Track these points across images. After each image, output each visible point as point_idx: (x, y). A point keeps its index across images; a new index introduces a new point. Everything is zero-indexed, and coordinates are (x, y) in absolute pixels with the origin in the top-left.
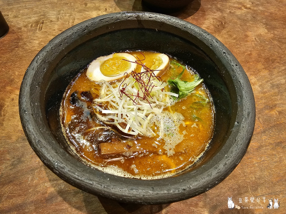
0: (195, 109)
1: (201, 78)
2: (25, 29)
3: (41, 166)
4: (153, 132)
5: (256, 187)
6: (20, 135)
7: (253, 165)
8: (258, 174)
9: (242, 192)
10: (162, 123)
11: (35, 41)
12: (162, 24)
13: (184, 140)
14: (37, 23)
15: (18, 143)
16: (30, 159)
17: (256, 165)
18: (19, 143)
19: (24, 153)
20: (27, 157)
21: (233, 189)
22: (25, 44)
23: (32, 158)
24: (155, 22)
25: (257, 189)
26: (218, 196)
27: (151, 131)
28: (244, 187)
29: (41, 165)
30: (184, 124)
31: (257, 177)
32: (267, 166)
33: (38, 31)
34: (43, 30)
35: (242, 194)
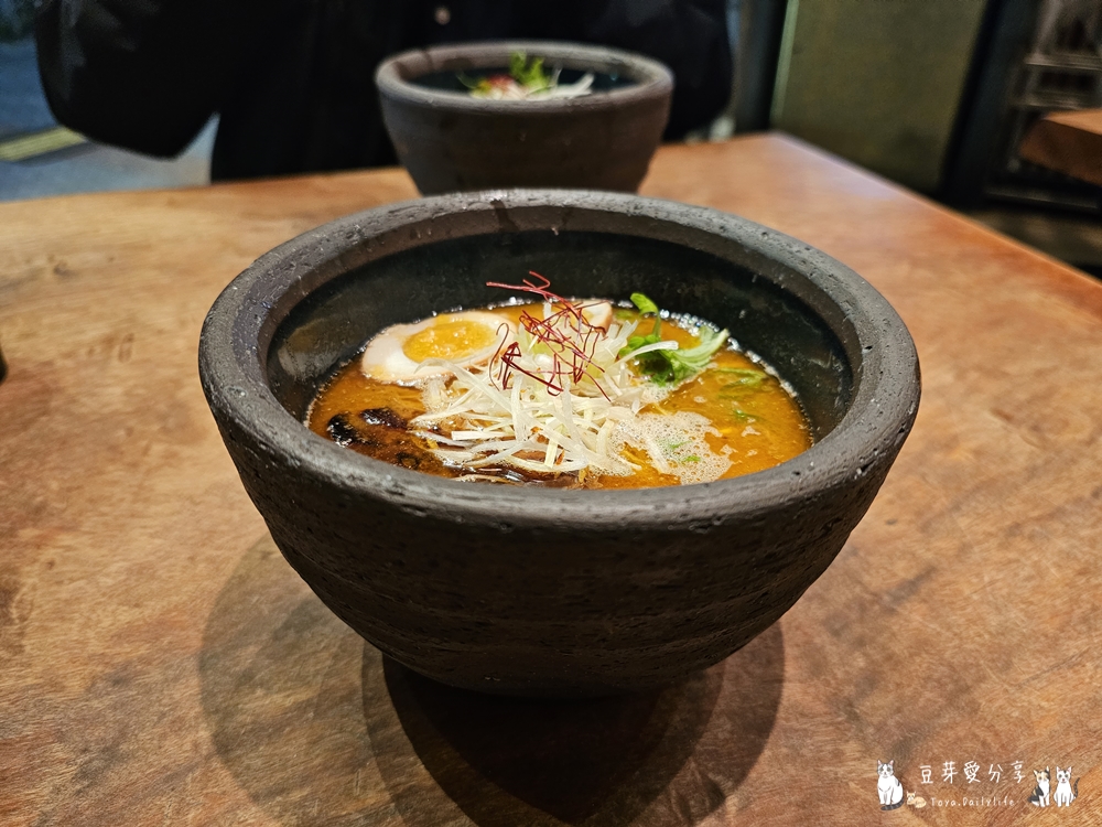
0: (735, 398)
1: (721, 330)
2: (69, 363)
3: (208, 758)
4: (630, 464)
5: (1004, 657)
6: (100, 669)
7: (965, 599)
8: (994, 621)
9: (969, 683)
10: (649, 439)
11: (110, 390)
12: (570, 211)
13: (733, 466)
14: (109, 342)
15: (96, 698)
16: (155, 742)
17: (975, 597)
18: (98, 696)
19: (127, 726)
20: (141, 736)
21: (938, 681)
22: (73, 400)
23: (163, 736)
24: (548, 210)
25: (1008, 665)
26: (899, 710)
27: (624, 461)
28: (966, 667)
29: (204, 753)
30: (717, 433)
31: (992, 630)
32: (1009, 594)
33: (115, 362)
34: (135, 356)
35: (968, 688)
